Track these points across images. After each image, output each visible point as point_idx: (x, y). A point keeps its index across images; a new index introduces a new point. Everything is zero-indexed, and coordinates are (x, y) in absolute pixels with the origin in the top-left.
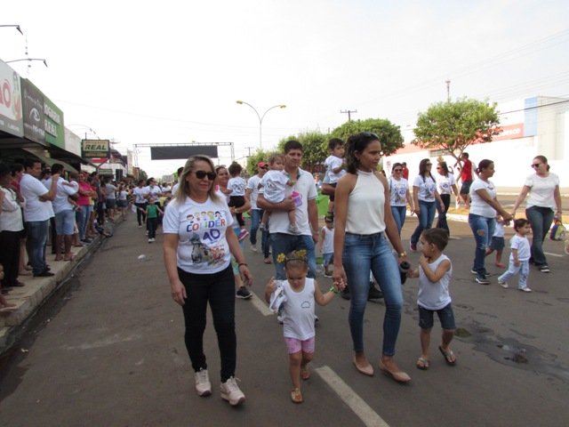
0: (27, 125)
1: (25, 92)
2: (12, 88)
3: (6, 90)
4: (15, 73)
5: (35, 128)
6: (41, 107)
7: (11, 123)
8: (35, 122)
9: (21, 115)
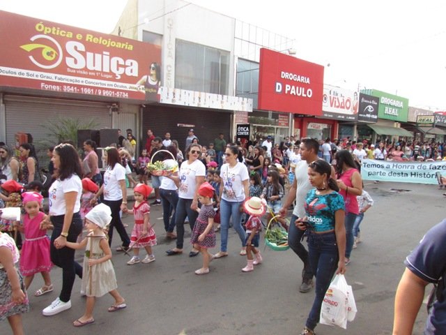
0: (360, 115)
1: (363, 99)
2: (352, 100)
3: (348, 103)
4: (356, 93)
5: (368, 116)
6: (376, 104)
7: (349, 116)
8: (369, 113)
9: (358, 111)
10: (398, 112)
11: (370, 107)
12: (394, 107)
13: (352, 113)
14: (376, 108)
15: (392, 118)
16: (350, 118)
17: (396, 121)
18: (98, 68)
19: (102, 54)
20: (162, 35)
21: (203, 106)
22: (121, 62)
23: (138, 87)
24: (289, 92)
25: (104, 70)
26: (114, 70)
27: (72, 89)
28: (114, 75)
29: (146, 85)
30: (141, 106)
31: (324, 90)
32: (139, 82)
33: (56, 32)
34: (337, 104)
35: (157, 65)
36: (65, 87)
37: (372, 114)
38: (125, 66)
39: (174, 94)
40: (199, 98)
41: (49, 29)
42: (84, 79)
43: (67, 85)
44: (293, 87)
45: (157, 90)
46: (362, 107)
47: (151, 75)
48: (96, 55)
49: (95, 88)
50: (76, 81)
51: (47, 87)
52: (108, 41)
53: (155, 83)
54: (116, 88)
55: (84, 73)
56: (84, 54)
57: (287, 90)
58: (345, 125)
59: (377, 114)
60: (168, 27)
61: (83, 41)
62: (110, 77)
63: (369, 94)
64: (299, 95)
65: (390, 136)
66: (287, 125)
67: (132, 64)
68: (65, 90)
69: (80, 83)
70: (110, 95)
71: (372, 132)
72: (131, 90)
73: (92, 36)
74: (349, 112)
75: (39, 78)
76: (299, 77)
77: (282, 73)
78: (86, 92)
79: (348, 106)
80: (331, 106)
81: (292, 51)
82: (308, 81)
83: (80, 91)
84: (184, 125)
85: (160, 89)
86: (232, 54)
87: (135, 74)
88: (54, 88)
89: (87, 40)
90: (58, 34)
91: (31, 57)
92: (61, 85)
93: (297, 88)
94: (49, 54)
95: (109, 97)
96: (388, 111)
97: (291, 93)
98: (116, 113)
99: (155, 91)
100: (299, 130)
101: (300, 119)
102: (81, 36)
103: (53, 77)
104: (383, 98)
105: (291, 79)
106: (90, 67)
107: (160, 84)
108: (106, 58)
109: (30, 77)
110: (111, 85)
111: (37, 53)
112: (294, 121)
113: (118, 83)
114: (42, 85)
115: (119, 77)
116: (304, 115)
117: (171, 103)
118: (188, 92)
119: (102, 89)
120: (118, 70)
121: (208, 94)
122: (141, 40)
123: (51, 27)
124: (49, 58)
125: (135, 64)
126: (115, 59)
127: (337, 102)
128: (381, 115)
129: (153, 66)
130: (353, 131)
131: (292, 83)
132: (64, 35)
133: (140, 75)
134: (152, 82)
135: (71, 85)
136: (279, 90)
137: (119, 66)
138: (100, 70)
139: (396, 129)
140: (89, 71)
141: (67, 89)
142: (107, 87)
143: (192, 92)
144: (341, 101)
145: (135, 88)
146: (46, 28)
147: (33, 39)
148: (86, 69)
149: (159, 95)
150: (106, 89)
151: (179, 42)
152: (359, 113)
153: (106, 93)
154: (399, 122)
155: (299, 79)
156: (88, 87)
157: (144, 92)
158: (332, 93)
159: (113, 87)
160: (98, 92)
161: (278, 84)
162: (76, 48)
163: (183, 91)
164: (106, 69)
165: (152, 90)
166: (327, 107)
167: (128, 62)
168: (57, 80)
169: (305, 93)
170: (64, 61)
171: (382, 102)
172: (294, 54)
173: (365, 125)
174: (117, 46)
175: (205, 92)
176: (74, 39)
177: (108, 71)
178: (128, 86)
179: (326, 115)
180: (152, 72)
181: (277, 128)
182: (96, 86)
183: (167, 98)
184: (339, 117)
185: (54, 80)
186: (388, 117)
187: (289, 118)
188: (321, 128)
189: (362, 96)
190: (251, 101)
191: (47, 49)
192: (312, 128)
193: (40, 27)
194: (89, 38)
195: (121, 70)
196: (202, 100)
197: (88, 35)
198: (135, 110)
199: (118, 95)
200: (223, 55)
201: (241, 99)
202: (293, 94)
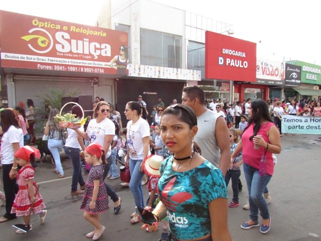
0: (287, 81)
1: (288, 68)
3: (277, 71)
4: (282, 63)
5: (293, 81)
6: (299, 71)
7: (278, 81)
8: (293, 79)
9: (284, 78)
10: (317, 77)
11: (294, 74)
12: (314, 73)
13: (280, 79)
14: (299, 75)
15: (312, 82)
17: (315, 85)
18: (80, 51)
19: (83, 41)
20: (130, 26)
21: (162, 77)
22: (98, 46)
23: (112, 64)
24: (229, 64)
25: (85, 53)
26: (92, 52)
27: (61, 68)
28: (93, 56)
29: (118, 62)
30: (115, 80)
31: (257, 62)
32: (112, 61)
33: (47, 25)
34: (268, 73)
35: (126, 47)
36: (55, 66)
37: (296, 79)
38: (100, 49)
39: (139, 69)
40: (159, 72)
41: (43, 23)
42: (70, 60)
43: (57, 65)
44: (233, 61)
45: (126, 66)
46: (288, 74)
47: (121, 55)
48: (79, 41)
49: (78, 67)
50: (64, 62)
51: (42, 67)
52: (87, 30)
53: (124, 61)
54: (95, 66)
55: (70, 55)
56: (69, 41)
57: (227, 63)
58: (274, 89)
59: (300, 80)
60: (134, 20)
61: (68, 31)
62: (90, 57)
63: (293, 64)
64: (237, 66)
65: (311, 97)
66: (229, 90)
67: (106, 47)
68: (55, 69)
69: (67, 63)
70: (90, 71)
71: (296, 93)
72: (106, 67)
73: (75, 28)
74: (277, 78)
75: (36, 61)
76: (237, 52)
77: (223, 49)
78: (71, 70)
79: (276, 73)
80: (263, 74)
81: (230, 32)
82: (244, 55)
83: (67, 69)
84: (148, 93)
85: (128, 66)
86: (183, 38)
87: (109, 54)
88: (48, 68)
89: (71, 30)
90: (49, 27)
91: (29, 45)
92: (53, 65)
93: (236, 61)
94: (43, 42)
95: (89, 73)
96: (308, 76)
97: (231, 65)
98: (97, 85)
99: (124, 67)
100: (238, 94)
101: (238, 86)
102: (67, 28)
103: (46, 59)
104: (304, 67)
105: (230, 54)
106: (74, 51)
107: (128, 61)
108: (86, 44)
109: (29, 60)
110: (91, 64)
111: (34, 42)
112: (234, 87)
113: (96, 62)
114: (39, 65)
115: (96, 58)
116: (242, 82)
117: (137, 76)
118: (150, 67)
119: (84, 67)
120: (95, 52)
121: (166, 68)
122: (114, 29)
123: (44, 22)
124: (43, 45)
125: (109, 47)
126: (93, 44)
127: (268, 71)
128: (303, 80)
129: (122, 48)
130: (281, 93)
131: (231, 57)
132: (54, 27)
133: (113, 56)
134: (122, 60)
135: (60, 65)
136: (221, 63)
137: (96, 49)
138: (82, 53)
139: (316, 90)
140: (73, 54)
141: (57, 68)
142: (87, 65)
143: (153, 67)
144: (271, 70)
145: (109, 66)
146: (40, 23)
147: (30, 31)
148: (71, 52)
149: (128, 70)
150: (87, 67)
151: (143, 31)
152: (286, 79)
153: (87, 70)
154: (318, 85)
155: (236, 54)
156: (73, 66)
157: (116, 68)
158: (263, 64)
159: (92, 65)
160: (80, 69)
161: (220, 58)
162: (63, 37)
163: (146, 66)
164: (86, 52)
165: (122, 67)
166: (260, 75)
167: (103, 46)
168: (49, 62)
169: (242, 64)
170: (54, 46)
171: (304, 70)
172: (233, 34)
173: (291, 88)
174: (94, 34)
175: (164, 67)
176: (61, 30)
177: (88, 53)
178: (103, 64)
179: (259, 81)
180: (122, 53)
181: (221, 93)
182: (79, 65)
183: (135, 72)
184: (270, 82)
185: (47, 62)
186: (309, 82)
187: (230, 85)
188: (256, 92)
189: (287, 65)
190: (199, 72)
191: (41, 38)
192: (249, 92)
193: (36, 23)
194: (73, 28)
195: (98, 52)
196: (161, 73)
197: (72, 27)
198: (111, 83)
199: (96, 71)
200: (177, 38)
201: (192, 71)
202: (233, 65)
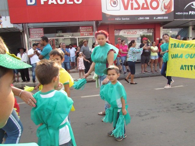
0: (178, 13)
7: (157, 16)
8: (193, 9)
16: (159, 18)
34: (136, 6)
79: (154, 6)
144: (141, 2)
202: (52, 4)
